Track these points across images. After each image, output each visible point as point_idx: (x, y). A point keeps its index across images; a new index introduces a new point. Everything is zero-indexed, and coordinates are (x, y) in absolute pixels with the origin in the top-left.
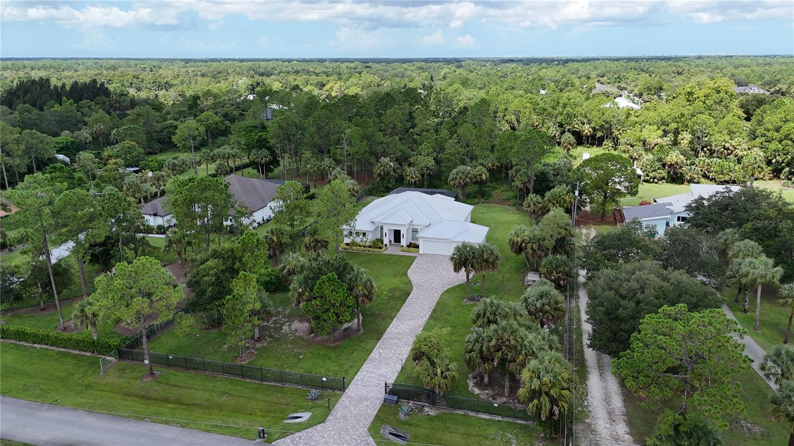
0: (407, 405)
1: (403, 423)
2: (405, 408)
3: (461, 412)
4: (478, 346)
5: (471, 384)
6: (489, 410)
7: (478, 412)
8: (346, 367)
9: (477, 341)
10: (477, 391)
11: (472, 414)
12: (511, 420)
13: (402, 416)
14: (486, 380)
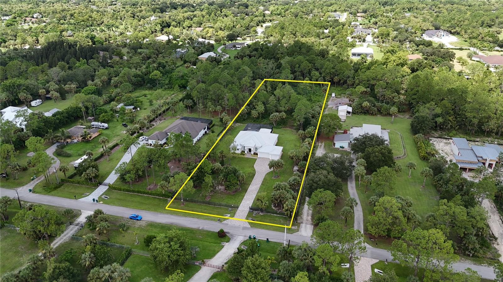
0: (255, 212)
1: (254, 217)
2: (255, 213)
3: (269, 214)
4: (274, 197)
5: (272, 206)
6: (277, 213)
7: (274, 214)
8: (237, 201)
9: (274, 195)
10: (274, 208)
11: (272, 214)
12: (282, 216)
13: (254, 215)
14: (277, 205)
